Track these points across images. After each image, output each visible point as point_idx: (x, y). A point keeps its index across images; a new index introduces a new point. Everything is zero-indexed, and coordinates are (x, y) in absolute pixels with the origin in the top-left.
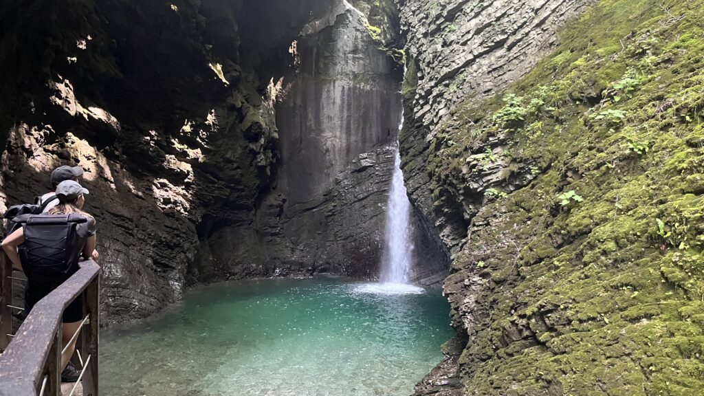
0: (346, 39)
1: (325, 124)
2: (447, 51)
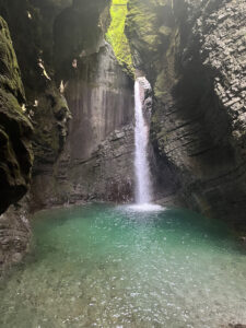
0: (105, 62)
1: (94, 112)
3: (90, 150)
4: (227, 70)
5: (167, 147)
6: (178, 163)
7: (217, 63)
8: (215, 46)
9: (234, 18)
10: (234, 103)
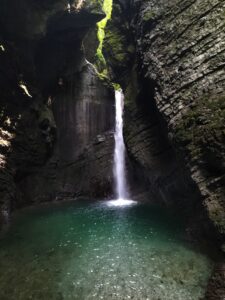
2: (183, 73)
3: (77, 154)
4: (162, 80)
5: (134, 148)
6: (143, 162)
7: (153, 76)
8: (151, 61)
9: (163, 36)
10: (166, 109)
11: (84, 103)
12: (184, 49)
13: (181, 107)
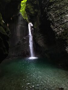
0: (20, 18)
1: (17, 32)
2: (62, 19)
3: (17, 43)
4: (54, 21)
5: (38, 41)
7: (51, 19)
8: (50, 15)
9: (55, 8)
10: (56, 30)
11: (19, 26)
12: (62, 12)
13: (61, 29)
